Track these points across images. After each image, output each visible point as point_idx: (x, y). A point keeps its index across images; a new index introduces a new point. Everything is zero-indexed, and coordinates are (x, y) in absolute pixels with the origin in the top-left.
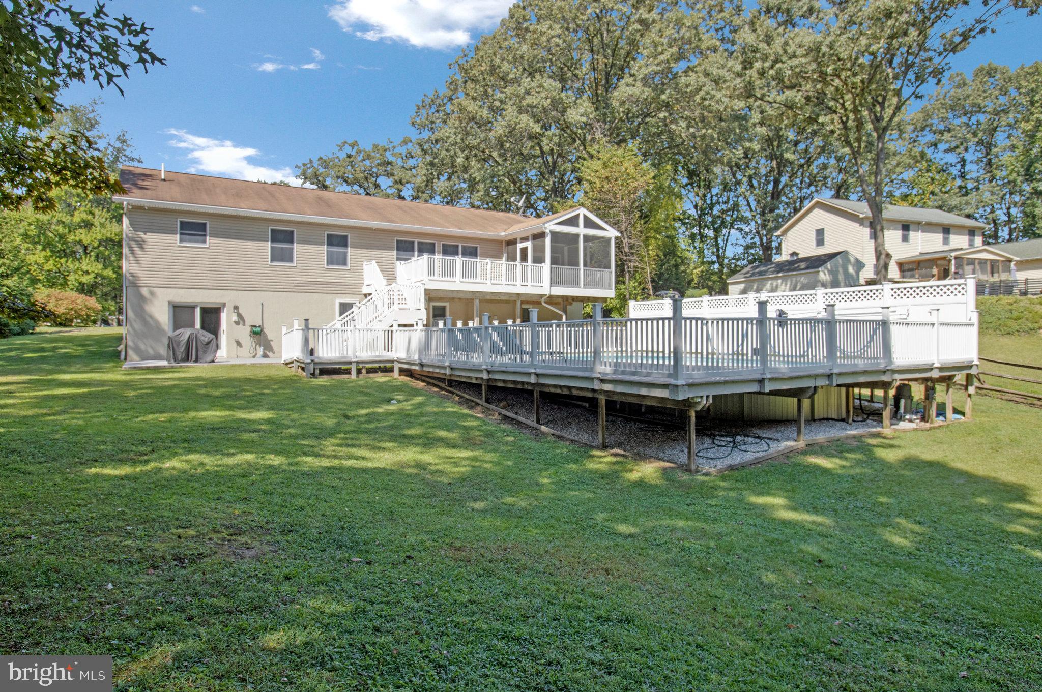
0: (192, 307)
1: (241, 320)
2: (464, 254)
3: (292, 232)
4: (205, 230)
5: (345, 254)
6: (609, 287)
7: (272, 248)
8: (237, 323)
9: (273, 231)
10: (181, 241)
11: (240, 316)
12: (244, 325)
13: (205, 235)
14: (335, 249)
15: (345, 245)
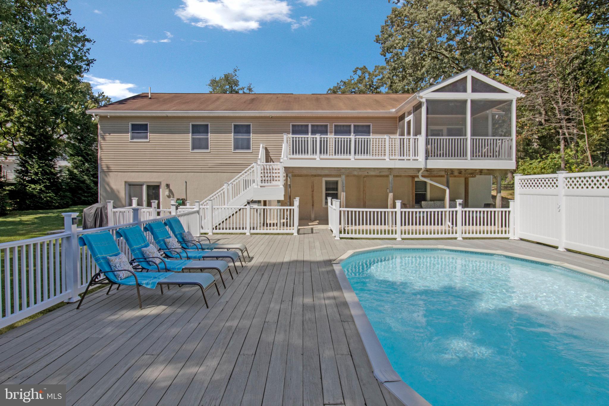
0: (141, 185)
1: (171, 194)
2: (356, 132)
3: (207, 125)
4: (147, 130)
5: (249, 140)
6: (509, 157)
7: (193, 139)
8: (169, 197)
9: (193, 125)
10: (132, 138)
11: (170, 191)
12: (173, 198)
13: (147, 133)
14: (240, 136)
15: (248, 132)
